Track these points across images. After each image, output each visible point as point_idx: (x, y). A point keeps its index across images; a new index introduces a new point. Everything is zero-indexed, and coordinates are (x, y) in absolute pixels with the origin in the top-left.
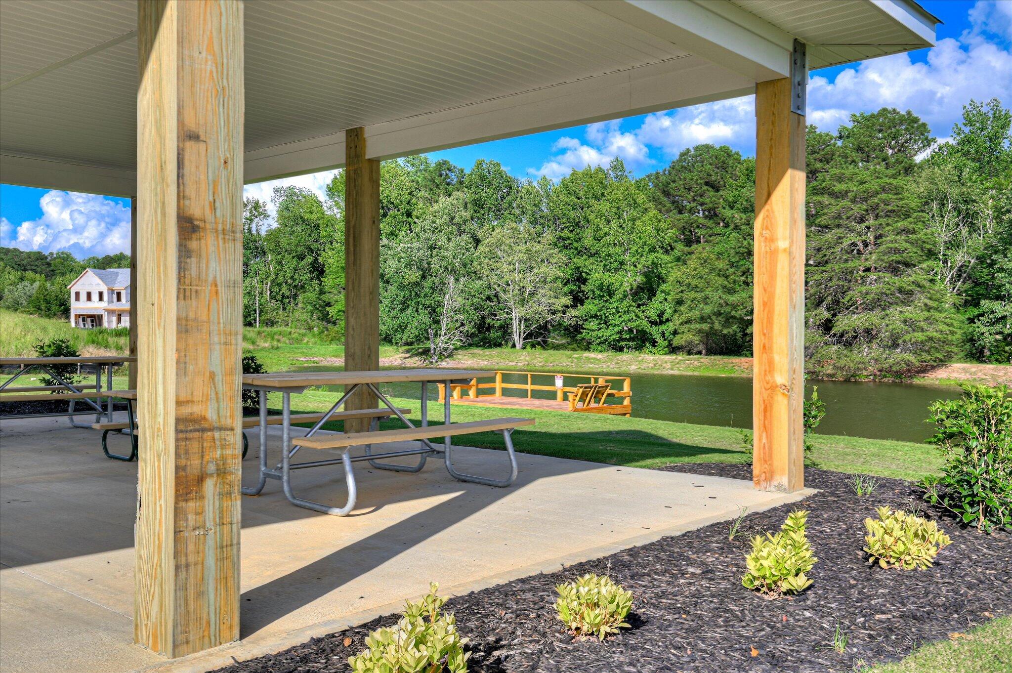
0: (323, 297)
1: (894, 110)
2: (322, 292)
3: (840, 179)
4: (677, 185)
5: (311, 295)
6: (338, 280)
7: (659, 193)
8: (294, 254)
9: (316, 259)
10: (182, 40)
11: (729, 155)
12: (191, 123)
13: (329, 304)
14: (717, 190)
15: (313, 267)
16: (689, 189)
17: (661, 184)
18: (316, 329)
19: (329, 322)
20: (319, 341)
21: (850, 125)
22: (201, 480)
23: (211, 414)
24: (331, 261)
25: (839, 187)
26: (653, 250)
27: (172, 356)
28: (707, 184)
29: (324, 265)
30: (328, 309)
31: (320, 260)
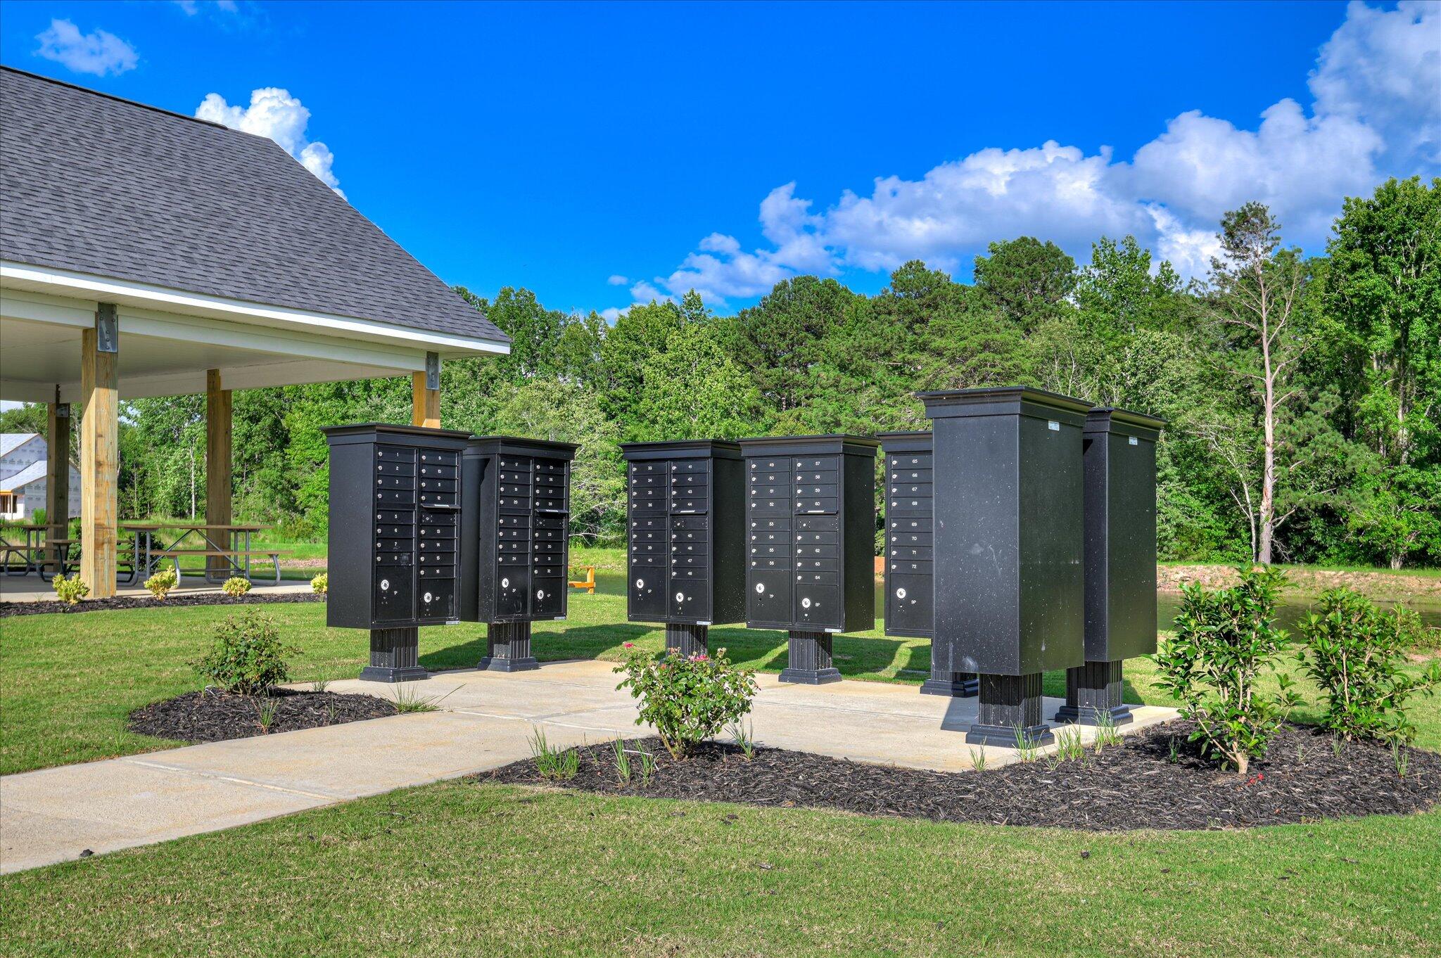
0: (287, 475)
1: (1034, 240)
2: (285, 468)
3: (941, 332)
4: (767, 329)
5: (270, 473)
6: (308, 453)
7: (745, 340)
8: (245, 415)
9: (277, 422)
10: (97, 407)
11: (835, 292)
12: (99, 431)
13: (296, 486)
14: (818, 336)
15: (273, 432)
16: (783, 335)
17: (748, 328)
18: (279, 522)
19: (296, 510)
20: (279, 537)
21: (988, 257)
22: (103, 544)
23: (106, 523)
24: (298, 425)
25: (938, 342)
26: (727, 414)
27: (93, 505)
28: (808, 329)
29: (289, 431)
30: (294, 492)
31: (284, 423)
